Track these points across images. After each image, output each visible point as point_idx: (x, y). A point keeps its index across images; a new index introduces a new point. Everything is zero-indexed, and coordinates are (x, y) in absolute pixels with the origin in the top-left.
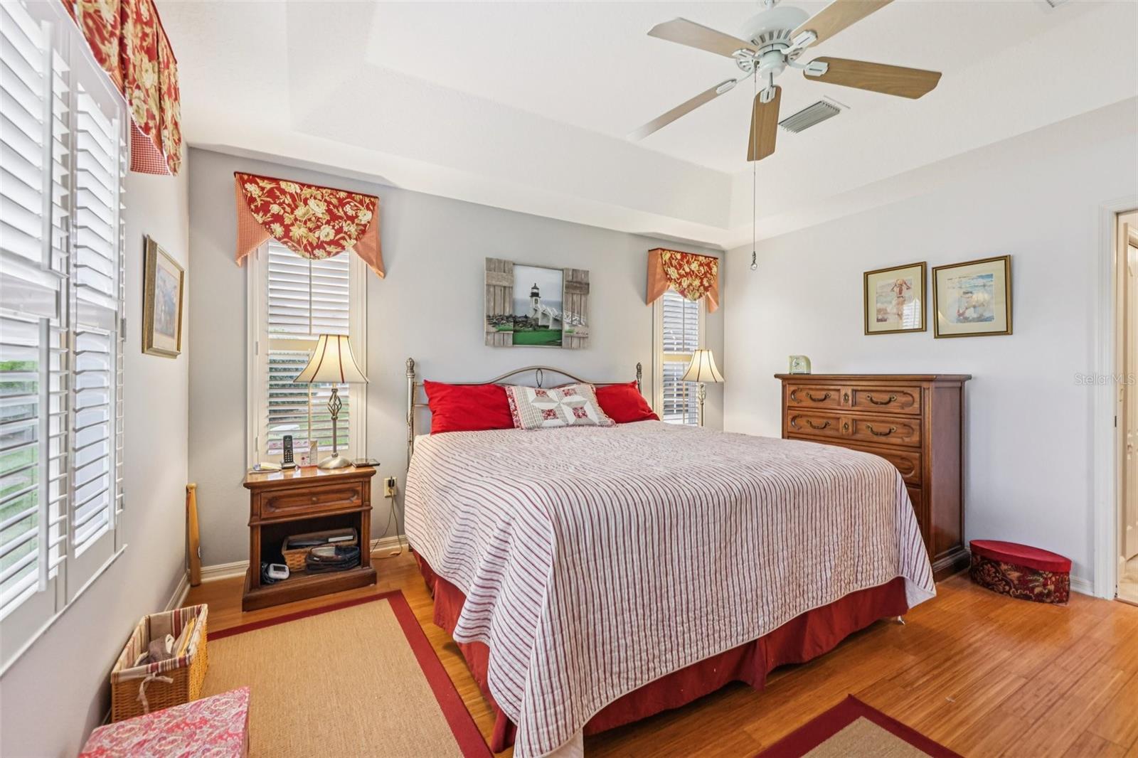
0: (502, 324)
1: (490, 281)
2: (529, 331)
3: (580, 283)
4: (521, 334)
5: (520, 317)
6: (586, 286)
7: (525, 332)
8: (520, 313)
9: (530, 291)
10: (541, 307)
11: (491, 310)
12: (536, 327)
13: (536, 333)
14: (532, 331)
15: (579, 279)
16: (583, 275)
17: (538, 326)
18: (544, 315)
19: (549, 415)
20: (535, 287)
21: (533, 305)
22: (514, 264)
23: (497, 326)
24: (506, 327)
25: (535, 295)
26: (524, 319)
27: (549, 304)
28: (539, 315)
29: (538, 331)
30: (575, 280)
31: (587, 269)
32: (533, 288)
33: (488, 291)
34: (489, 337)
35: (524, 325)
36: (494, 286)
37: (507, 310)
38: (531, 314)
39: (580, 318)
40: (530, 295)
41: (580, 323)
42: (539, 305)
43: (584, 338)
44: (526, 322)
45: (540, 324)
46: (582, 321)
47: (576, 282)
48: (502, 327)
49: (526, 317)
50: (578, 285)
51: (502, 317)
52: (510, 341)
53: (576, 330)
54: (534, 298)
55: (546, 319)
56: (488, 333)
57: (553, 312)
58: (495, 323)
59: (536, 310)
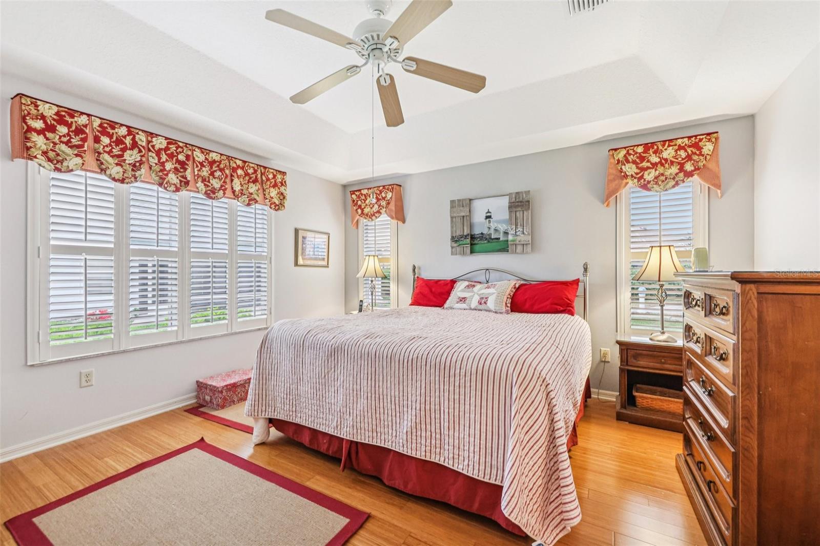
0: (462, 240)
1: (452, 215)
2: (485, 243)
3: (521, 202)
4: (478, 245)
5: (478, 234)
6: (527, 203)
7: (482, 244)
8: (477, 231)
9: (485, 215)
10: (493, 225)
11: (454, 232)
12: (489, 239)
13: (489, 244)
14: (487, 243)
15: (521, 199)
16: (524, 195)
17: (491, 239)
18: (496, 230)
19: (461, 301)
20: (489, 212)
21: (487, 224)
22: (470, 200)
23: (458, 242)
24: (465, 242)
25: (488, 217)
26: (481, 235)
27: (499, 222)
28: (492, 231)
29: (491, 243)
30: (517, 200)
31: (528, 190)
32: (487, 213)
33: (452, 221)
34: (453, 250)
35: (481, 240)
36: (455, 217)
37: (465, 231)
38: (485, 231)
39: (523, 229)
40: (485, 218)
41: (523, 233)
42: (491, 224)
43: (526, 244)
44: (482, 237)
45: (492, 237)
46: (525, 231)
47: (518, 202)
48: (461, 243)
49: (482, 234)
50: (520, 204)
51: (462, 236)
52: (469, 251)
53: (518, 238)
54: (488, 220)
55: (497, 234)
56: (452, 247)
57: (502, 228)
58: (456, 241)
59: (489, 228)
